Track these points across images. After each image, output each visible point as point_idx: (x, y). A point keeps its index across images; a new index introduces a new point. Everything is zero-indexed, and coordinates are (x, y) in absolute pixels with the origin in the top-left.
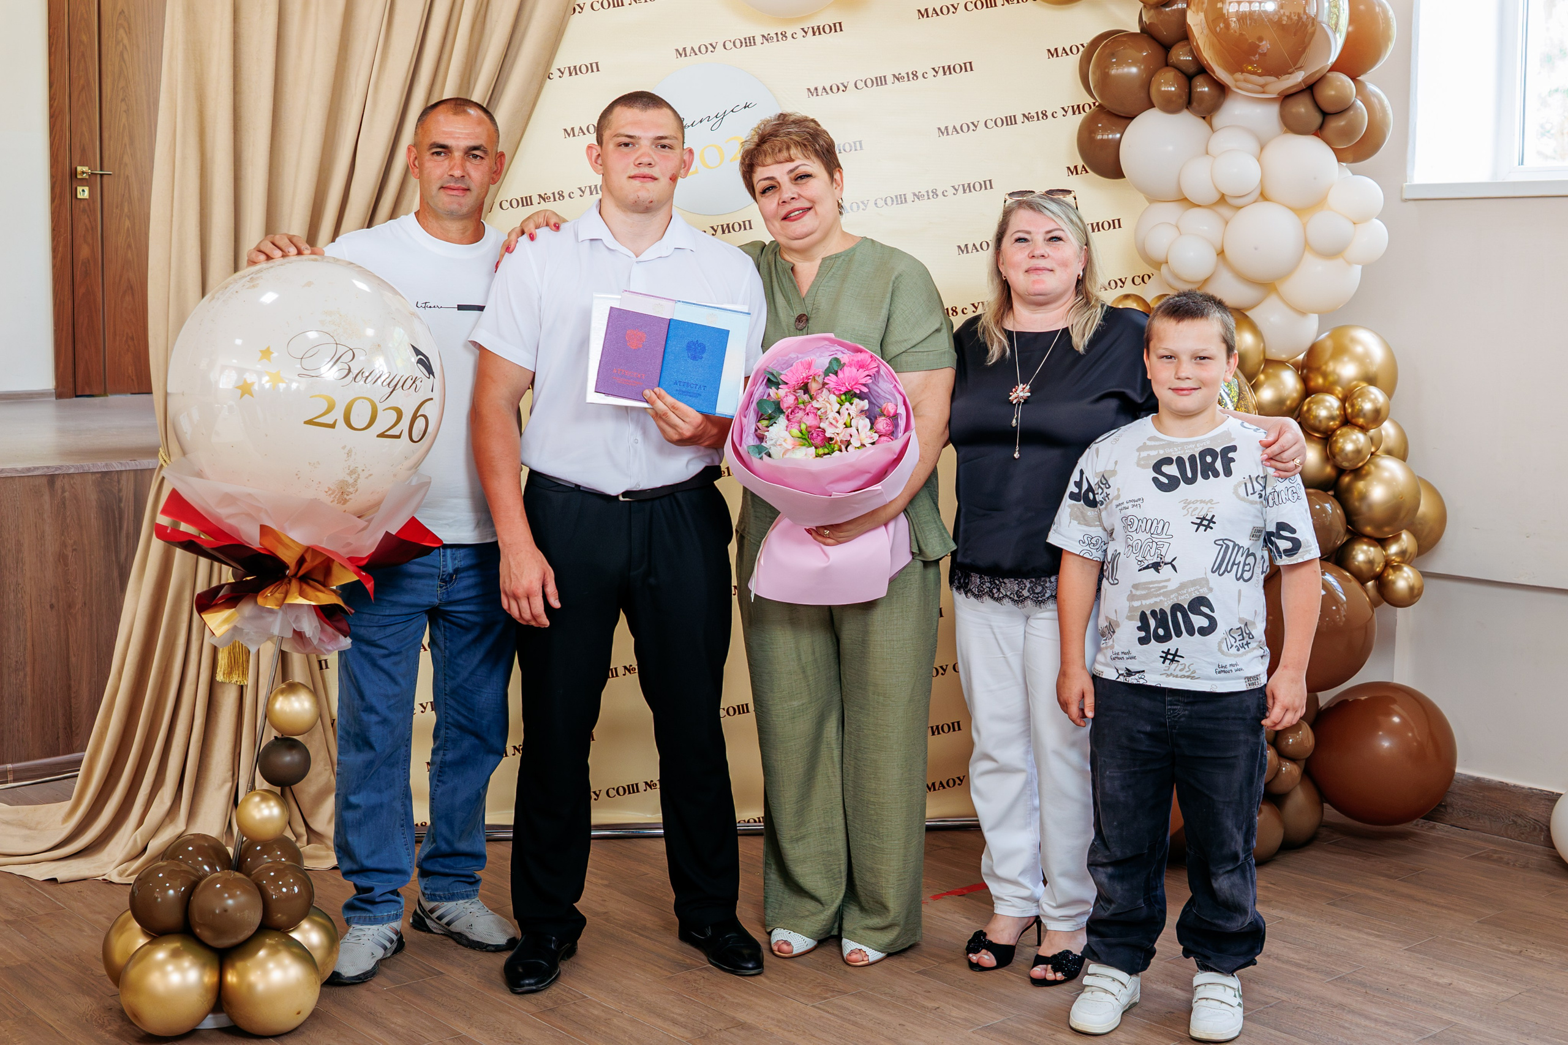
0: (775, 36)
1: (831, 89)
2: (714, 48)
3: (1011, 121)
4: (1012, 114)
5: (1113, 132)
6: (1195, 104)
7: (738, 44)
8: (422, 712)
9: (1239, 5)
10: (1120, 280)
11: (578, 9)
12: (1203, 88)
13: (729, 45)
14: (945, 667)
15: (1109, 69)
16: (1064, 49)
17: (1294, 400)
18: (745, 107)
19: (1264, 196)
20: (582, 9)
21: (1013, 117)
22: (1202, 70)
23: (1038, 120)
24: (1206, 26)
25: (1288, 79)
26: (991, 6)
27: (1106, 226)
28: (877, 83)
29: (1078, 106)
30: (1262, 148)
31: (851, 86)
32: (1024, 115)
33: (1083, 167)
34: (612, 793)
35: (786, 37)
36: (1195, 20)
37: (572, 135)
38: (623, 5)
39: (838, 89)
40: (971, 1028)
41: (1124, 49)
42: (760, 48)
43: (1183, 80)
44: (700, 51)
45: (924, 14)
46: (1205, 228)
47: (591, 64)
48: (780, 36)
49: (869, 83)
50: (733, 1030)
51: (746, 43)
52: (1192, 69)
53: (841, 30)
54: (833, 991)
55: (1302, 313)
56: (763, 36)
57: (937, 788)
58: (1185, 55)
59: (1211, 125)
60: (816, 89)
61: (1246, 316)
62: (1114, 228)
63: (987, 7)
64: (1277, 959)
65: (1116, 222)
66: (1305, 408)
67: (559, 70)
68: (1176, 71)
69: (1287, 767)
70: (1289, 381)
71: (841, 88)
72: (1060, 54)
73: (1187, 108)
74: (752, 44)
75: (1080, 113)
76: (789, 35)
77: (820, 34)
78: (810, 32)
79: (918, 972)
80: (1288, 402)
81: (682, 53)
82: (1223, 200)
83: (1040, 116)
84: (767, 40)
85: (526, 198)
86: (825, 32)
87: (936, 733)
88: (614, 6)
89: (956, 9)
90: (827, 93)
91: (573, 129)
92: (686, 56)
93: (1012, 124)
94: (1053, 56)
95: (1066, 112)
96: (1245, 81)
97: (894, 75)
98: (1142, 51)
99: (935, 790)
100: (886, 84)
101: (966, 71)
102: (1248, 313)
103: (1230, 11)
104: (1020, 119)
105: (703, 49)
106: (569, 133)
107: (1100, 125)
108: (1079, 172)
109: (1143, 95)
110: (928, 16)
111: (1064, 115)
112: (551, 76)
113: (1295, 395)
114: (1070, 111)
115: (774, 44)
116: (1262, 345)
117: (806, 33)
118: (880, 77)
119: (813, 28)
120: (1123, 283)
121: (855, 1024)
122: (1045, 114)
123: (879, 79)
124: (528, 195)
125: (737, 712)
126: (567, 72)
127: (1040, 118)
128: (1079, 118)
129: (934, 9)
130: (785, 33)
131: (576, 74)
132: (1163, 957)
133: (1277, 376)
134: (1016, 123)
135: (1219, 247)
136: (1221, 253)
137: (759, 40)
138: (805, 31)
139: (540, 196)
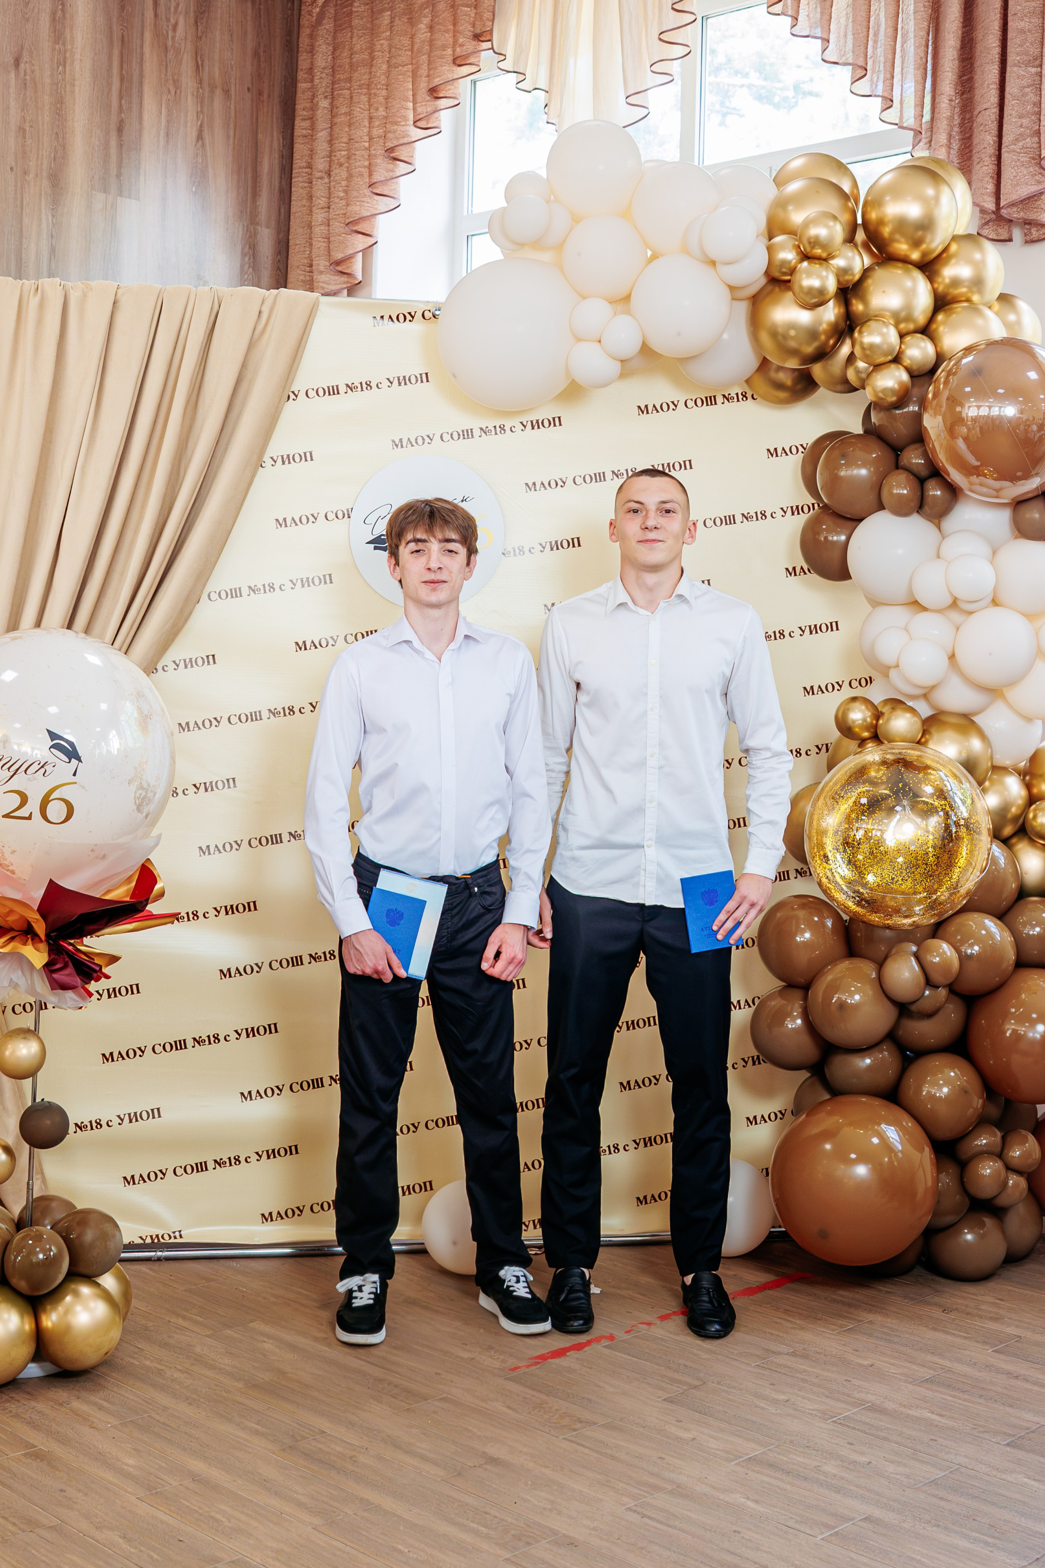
0: (493, 429)
1: (549, 484)
2: (431, 440)
3: (730, 520)
4: (731, 514)
5: (838, 534)
6: (926, 508)
7: (455, 436)
8: (119, 1124)
9: (979, 410)
10: (838, 683)
11: (292, 396)
12: (935, 492)
13: (446, 437)
14: (658, 1077)
15: (838, 470)
16: (783, 449)
17: (1018, 807)
18: (462, 501)
19: (995, 602)
20: (296, 396)
21: (732, 517)
22: (935, 473)
23: (757, 519)
24: (943, 428)
25: (1023, 485)
26: (712, 404)
27: (824, 628)
28: (596, 479)
29: (797, 507)
30: (994, 552)
31: (569, 482)
32: (743, 515)
33: (802, 568)
34: (317, 1208)
35: (504, 430)
36: (932, 423)
37: (283, 525)
38: (338, 393)
39: (557, 485)
40: (733, 1460)
41: (853, 451)
42: (478, 441)
43: (916, 483)
44: (417, 443)
45: (643, 410)
46: (936, 632)
47: (305, 454)
48: (498, 429)
49: (588, 479)
50: (488, 1467)
51: (464, 435)
52: (924, 473)
53: (560, 425)
54: (581, 1422)
55: (1029, 719)
56: (481, 429)
57: (648, 1202)
58: (916, 458)
59: (939, 528)
60: (534, 484)
61: (973, 722)
62: (832, 630)
63: (707, 405)
64: (1026, 1380)
65: (834, 624)
66: (1031, 815)
67: (272, 458)
68: (906, 472)
69: (1013, 1180)
70: (1014, 787)
71: (560, 483)
72: (779, 454)
73: (918, 512)
74: (470, 436)
75: (798, 513)
76: (507, 428)
77: (539, 427)
78: (529, 425)
79: (664, 1400)
80: (1014, 810)
81: (398, 444)
82: (955, 604)
83: (759, 516)
84: (485, 433)
85: (235, 589)
86: (544, 426)
87: (649, 1145)
88: (330, 394)
89: (676, 406)
90: (546, 489)
91: (285, 520)
92: (402, 446)
93: (730, 523)
94: (772, 455)
95: (785, 512)
96: (981, 485)
97: (613, 472)
98: (872, 454)
99: (646, 1203)
100: (605, 480)
101: (686, 469)
102: (973, 718)
103: (970, 414)
104: (738, 518)
105: (420, 441)
106: (282, 523)
107: (824, 527)
108: (798, 573)
109: (872, 497)
110: (648, 413)
111: (783, 516)
112: (263, 465)
113: (1020, 802)
114: (789, 512)
115: (492, 438)
116: (990, 750)
117: (525, 427)
118: (599, 473)
119: (532, 422)
120: (841, 686)
121: (612, 1457)
122: (763, 514)
123: (597, 475)
124: (237, 586)
125: (446, 1124)
126: (280, 461)
127: (759, 518)
128: (801, 520)
129: (654, 406)
130: (504, 426)
131: (289, 463)
132: (910, 1380)
133: (1002, 783)
134: (735, 523)
135: (950, 653)
136: (952, 657)
137: (477, 432)
138: (523, 425)
139: (250, 587)
